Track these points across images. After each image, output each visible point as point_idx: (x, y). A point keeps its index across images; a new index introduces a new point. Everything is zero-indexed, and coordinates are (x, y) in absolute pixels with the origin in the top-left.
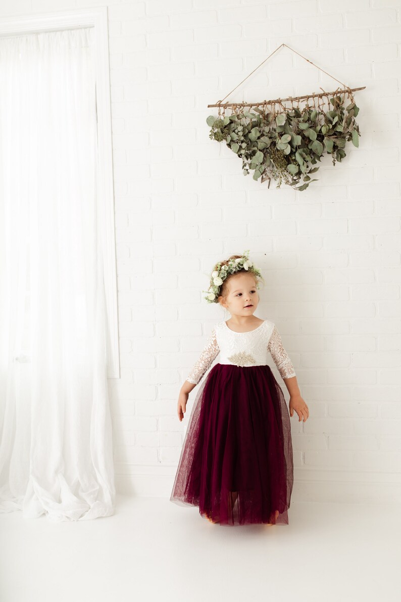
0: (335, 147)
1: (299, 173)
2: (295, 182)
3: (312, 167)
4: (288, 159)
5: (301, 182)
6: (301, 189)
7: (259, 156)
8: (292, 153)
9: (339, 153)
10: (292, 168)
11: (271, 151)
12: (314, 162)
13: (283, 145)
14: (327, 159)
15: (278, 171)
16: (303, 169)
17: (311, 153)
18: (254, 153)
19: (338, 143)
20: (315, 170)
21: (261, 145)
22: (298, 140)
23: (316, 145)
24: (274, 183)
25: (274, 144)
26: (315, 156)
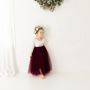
0: (59, 3)
1: (52, 8)
2: (51, 10)
3: (54, 7)
4: (50, 5)
5: (52, 10)
6: (52, 11)
7: (44, 4)
8: (50, 4)
9: (59, 4)
10: (50, 7)
11: (46, 4)
12: (55, 6)
13: (48, 2)
14: (57, 5)
15: (47, 8)
16: (52, 7)
17: (54, 4)
18: (43, 4)
19: (59, 2)
20: (55, 8)
21: (44, 2)
22: (51, 1)
23: (55, 2)
24: (47, 10)
25: (47, 2)
26: (55, 5)
